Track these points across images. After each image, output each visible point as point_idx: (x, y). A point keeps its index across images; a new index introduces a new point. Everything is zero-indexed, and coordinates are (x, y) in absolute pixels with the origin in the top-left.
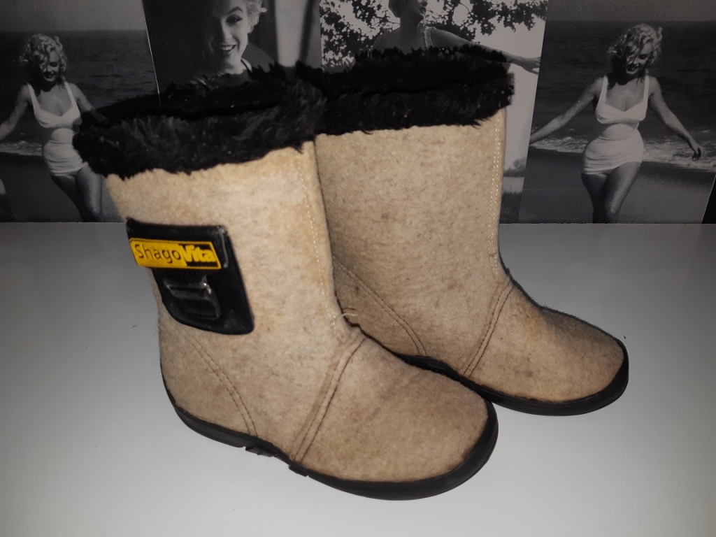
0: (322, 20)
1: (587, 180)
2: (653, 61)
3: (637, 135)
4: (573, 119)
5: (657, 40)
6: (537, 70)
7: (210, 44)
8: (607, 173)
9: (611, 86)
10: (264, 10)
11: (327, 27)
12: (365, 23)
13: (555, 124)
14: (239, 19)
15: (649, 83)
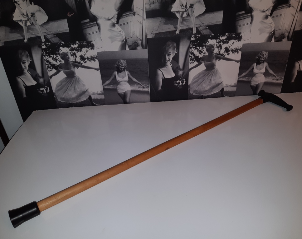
0: (190, 54)
1: (252, 87)
2: (266, 59)
3: (263, 75)
4: (248, 73)
5: (267, 54)
6: (240, 62)
7: (163, 60)
8: (256, 85)
9: (257, 65)
10: (176, 52)
11: (191, 55)
12: (200, 54)
13: (244, 74)
14: (170, 55)
15: (266, 64)
